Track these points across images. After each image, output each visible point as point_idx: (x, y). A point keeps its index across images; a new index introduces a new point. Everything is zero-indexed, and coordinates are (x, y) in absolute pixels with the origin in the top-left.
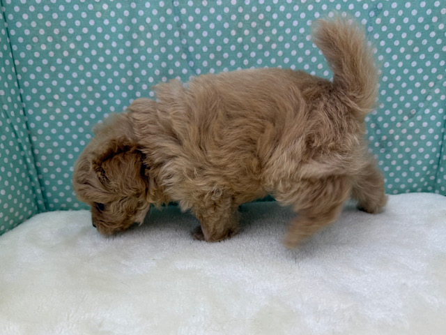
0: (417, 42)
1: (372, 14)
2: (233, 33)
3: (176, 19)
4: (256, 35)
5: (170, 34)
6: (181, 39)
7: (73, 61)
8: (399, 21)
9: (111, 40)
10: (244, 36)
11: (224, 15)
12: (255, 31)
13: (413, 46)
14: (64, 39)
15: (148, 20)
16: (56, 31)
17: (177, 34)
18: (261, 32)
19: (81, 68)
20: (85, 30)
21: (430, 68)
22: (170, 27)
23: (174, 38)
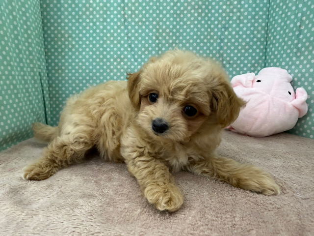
0: (248, 44)
1: (223, 30)
2: (154, 38)
3: (126, 31)
4: (165, 39)
5: (122, 38)
6: (128, 41)
8: (237, 33)
10: (159, 40)
11: (149, 29)
12: (164, 38)
13: (245, 46)
15: (112, 31)
17: (126, 38)
18: (167, 38)
21: (255, 57)
22: (122, 35)
23: (124, 40)
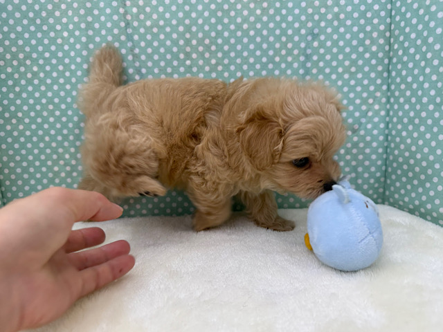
0: (354, 63)
1: (309, 38)
2: (182, 56)
3: (129, 44)
4: (204, 58)
6: (134, 62)
7: (36, 82)
8: (335, 43)
9: (70, 64)
10: (192, 60)
11: (172, 41)
12: (202, 55)
13: (350, 67)
14: (28, 62)
16: (21, 56)
17: (130, 58)
18: (207, 55)
19: (43, 88)
20: (47, 55)
21: (368, 86)
23: (127, 62)
